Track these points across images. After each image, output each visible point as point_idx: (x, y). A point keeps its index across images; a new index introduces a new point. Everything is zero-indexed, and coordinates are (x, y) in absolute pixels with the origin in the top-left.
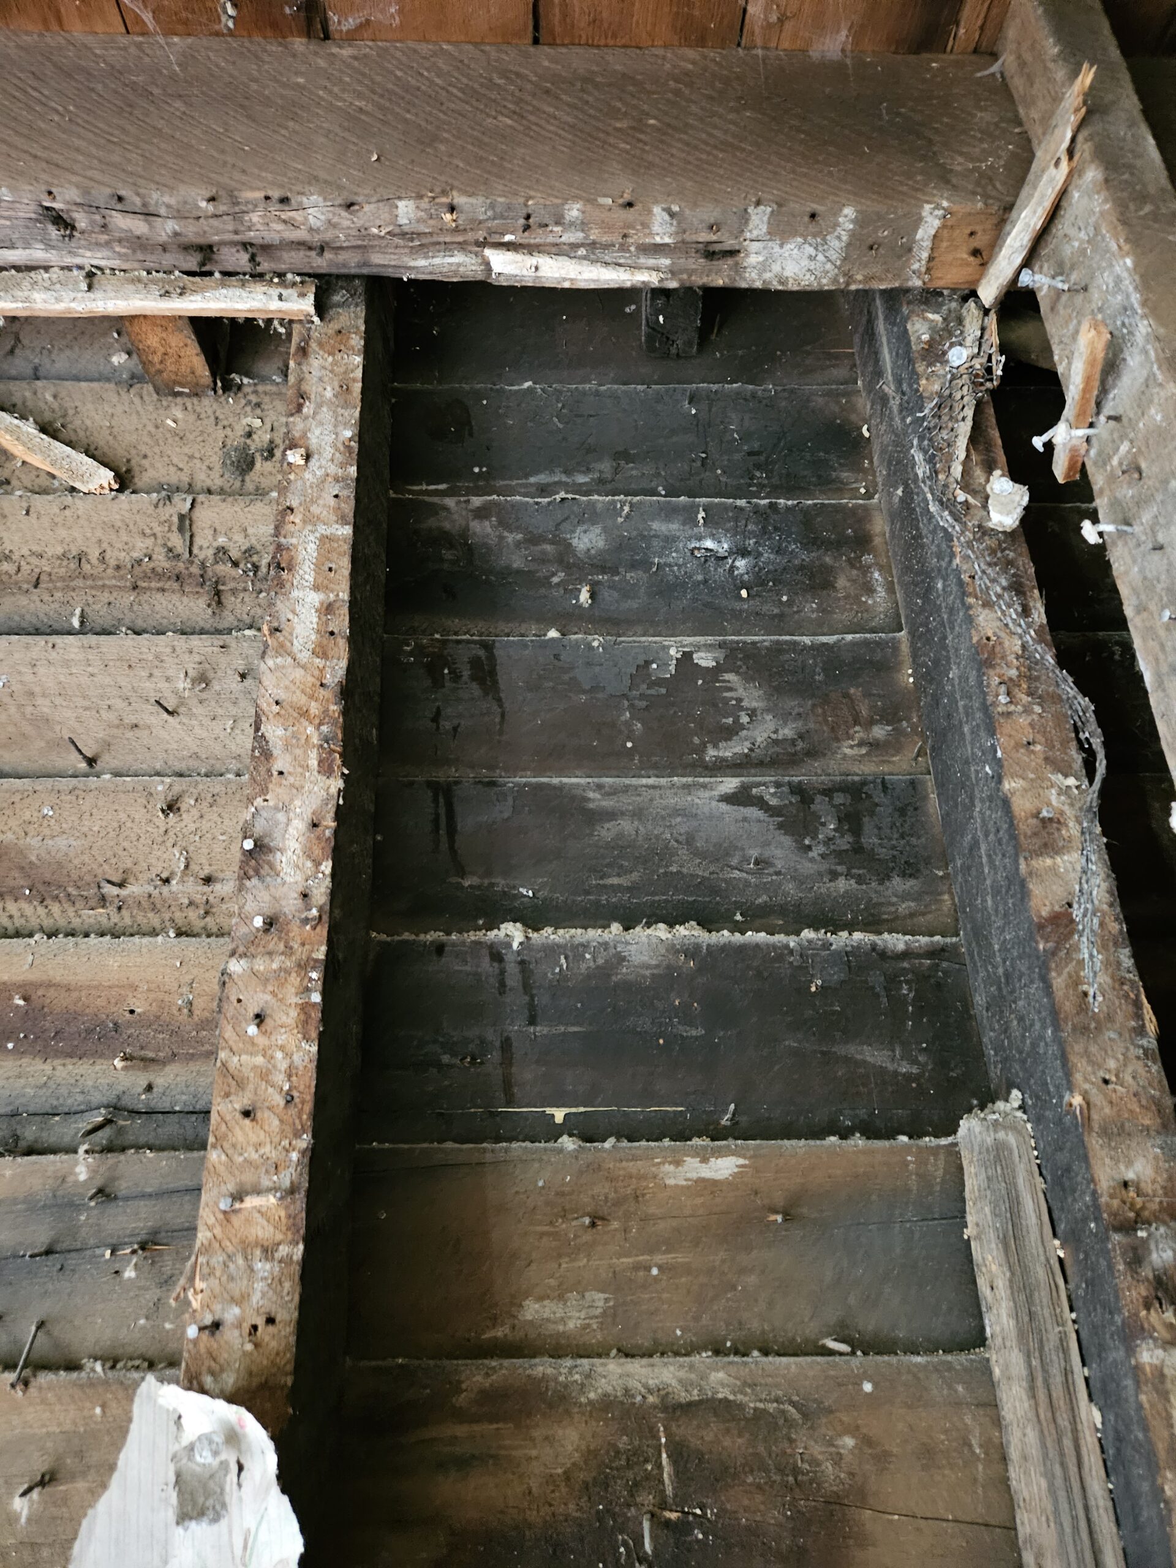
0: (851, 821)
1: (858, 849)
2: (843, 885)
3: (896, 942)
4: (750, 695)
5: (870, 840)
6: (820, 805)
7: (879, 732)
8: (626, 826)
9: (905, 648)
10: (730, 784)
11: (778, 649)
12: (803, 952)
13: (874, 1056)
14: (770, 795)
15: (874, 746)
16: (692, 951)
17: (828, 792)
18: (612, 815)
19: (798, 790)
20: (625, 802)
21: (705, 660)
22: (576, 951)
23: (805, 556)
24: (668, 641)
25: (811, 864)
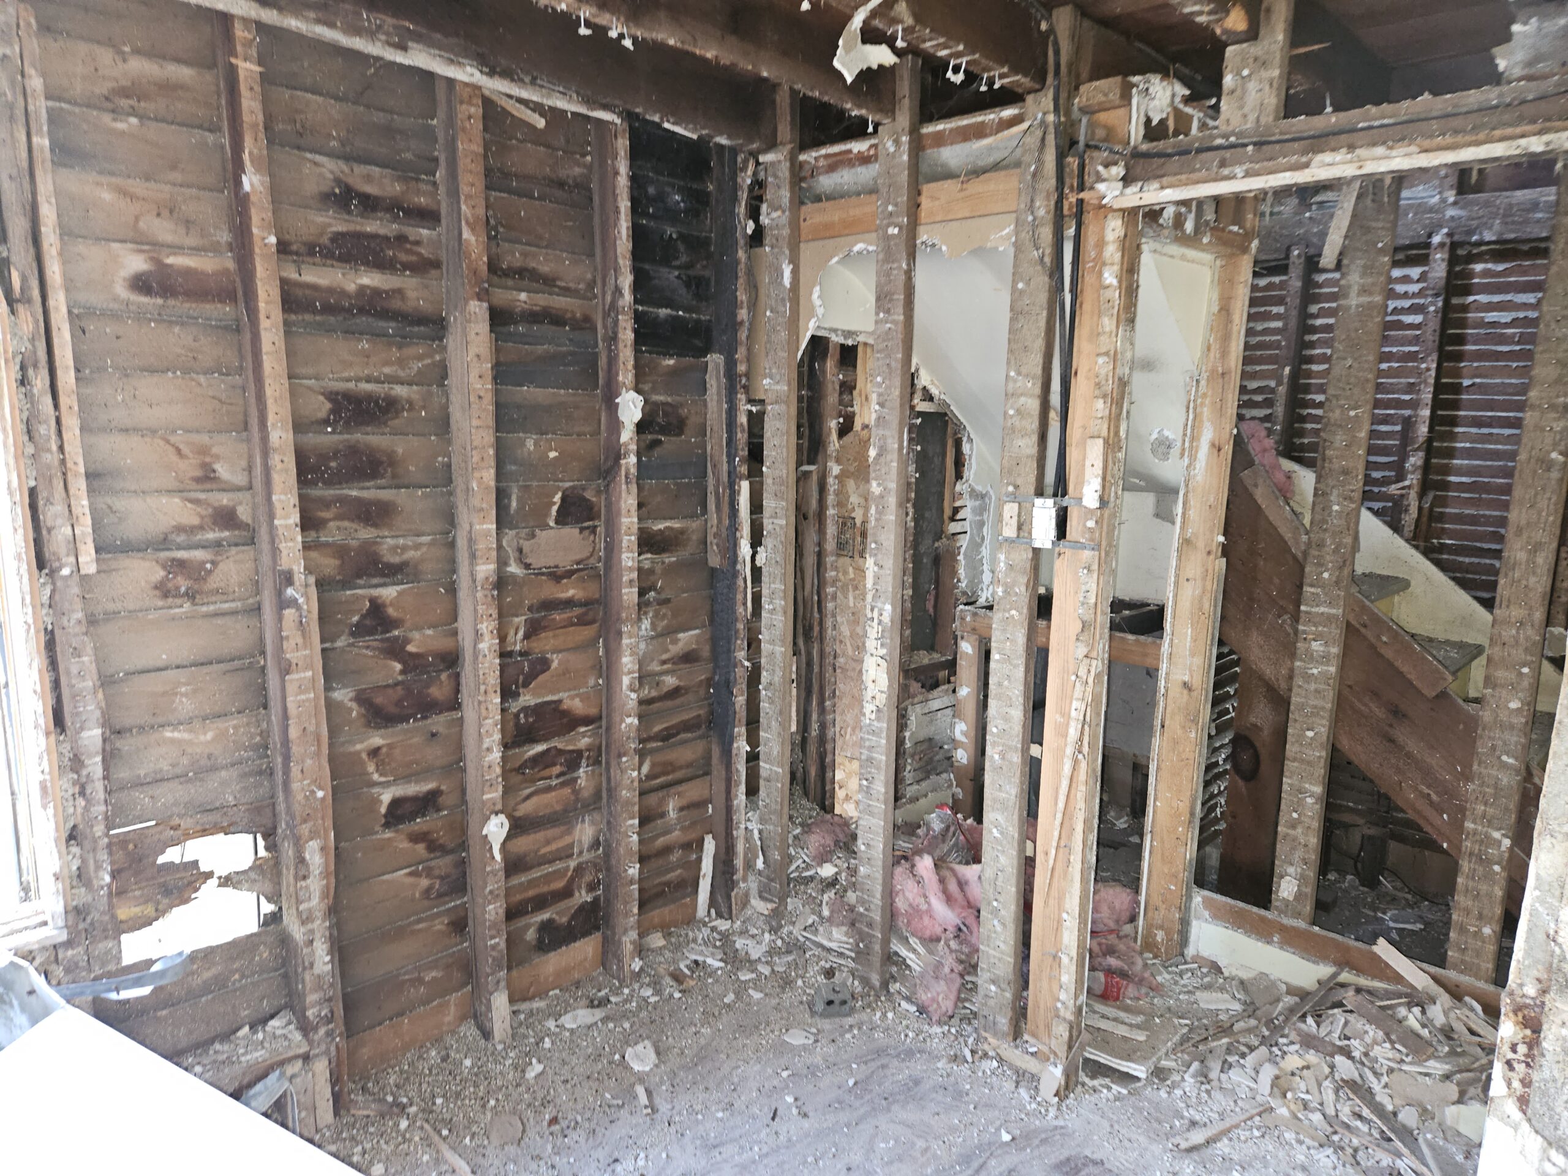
1: (698, 293)
2: (695, 302)
3: (703, 317)
5: (700, 292)
6: (692, 282)
7: (705, 263)
8: (658, 281)
9: (713, 240)
10: (676, 273)
11: (689, 235)
12: (689, 317)
13: (696, 341)
14: (683, 276)
15: (704, 266)
16: (671, 315)
17: (694, 278)
18: (655, 278)
20: (658, 275)
21: (674, 236)
22: (652, 313)
23: (695, 206)
24: (669, 228)
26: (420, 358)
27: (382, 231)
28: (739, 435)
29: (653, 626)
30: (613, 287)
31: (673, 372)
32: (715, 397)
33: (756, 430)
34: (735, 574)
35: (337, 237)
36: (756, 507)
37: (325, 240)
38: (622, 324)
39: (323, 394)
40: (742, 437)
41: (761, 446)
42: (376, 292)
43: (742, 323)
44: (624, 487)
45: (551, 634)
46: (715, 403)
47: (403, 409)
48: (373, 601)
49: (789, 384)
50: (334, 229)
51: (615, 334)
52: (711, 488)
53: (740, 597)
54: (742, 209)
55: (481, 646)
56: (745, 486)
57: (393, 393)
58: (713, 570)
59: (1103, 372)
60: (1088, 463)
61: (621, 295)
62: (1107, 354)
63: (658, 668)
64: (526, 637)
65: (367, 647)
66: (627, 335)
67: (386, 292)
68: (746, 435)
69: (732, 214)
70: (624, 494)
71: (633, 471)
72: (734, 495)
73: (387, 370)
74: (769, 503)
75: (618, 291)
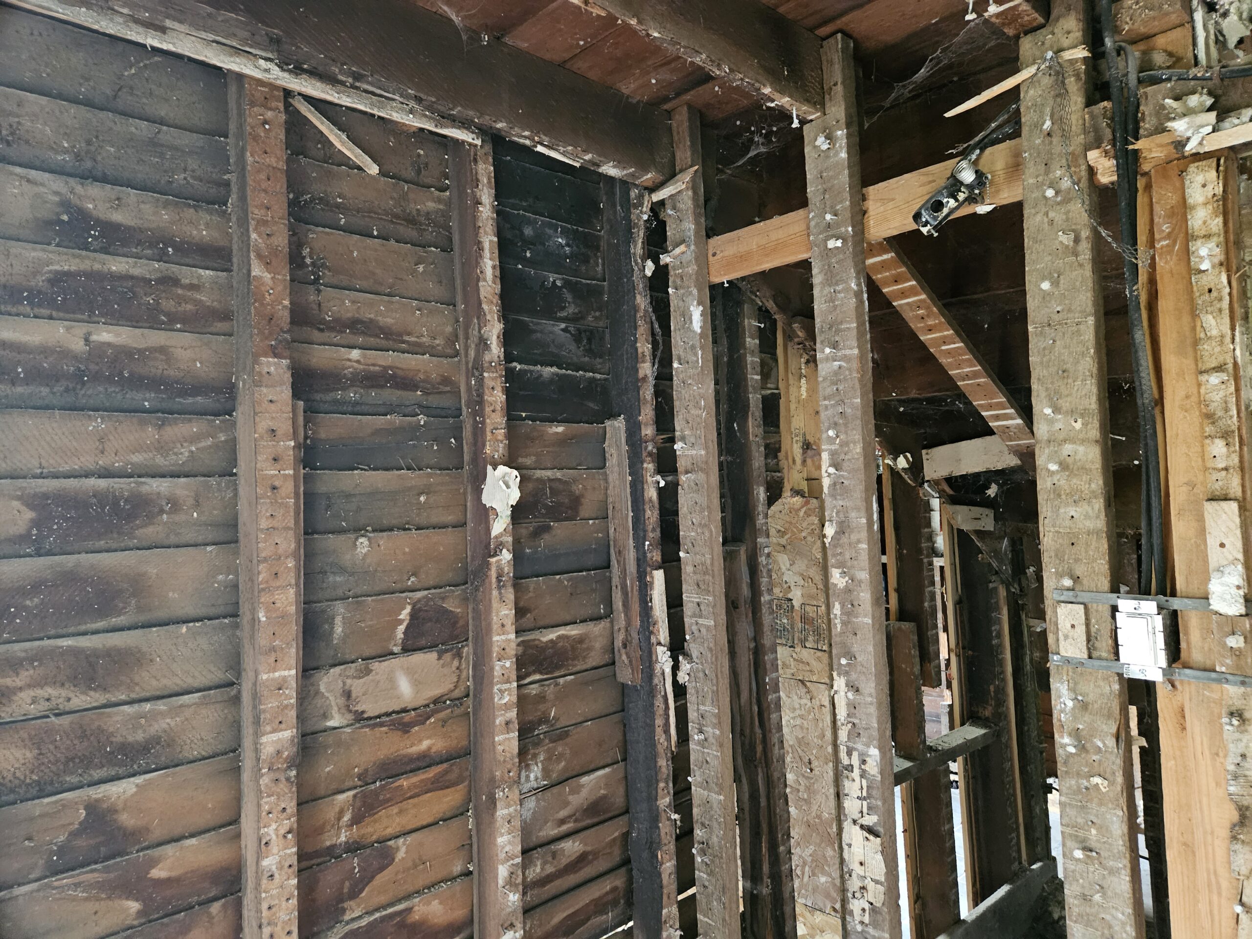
0: (589, 340)
1: (590, 349)
2: (587, 359)
3: (598, 376)
4: (569, 297)
5: (593, 347)
6: (583, 335)
7: (597, 314)
8: (539, 335)
9: (606, 289)
10: (563, 326)
11: (577, 283)
12: (581, 376)
13: (591, 405)
14: (572, 329)
15: (596, 318)
16: (557, 375)
17: (585, 331)
18: (535, 331)
19: (578, 330)
20: (539, 328)
21: (559, 283)
22: (531, 372)
23: (583, 250)
24: (550, 275)
25: (580, 352)
26: (194, 439)
27: (136, 272)
28: (648, 513)
29: (546, 772)
30: (476, 340)
31: (563, 441)
32: (616, 469)
33: (669, 505)
34: (652, 692)
35: (59, 279)
36: (674, 602)
37: (40, 282)
38: (489, 383)
39: (19, 498)
40: (652, 516)
41: (676, 527)
42: (125, 353)
43: (645, 378)
44: (495, 593)
45: (395, 810)
46: (616, 475)
47: (162, 511)
48: (92, 808)
49: (706, 448)
50: (57, 267)
51: (481, 395)
52: (616, 581)
53: (659, 722)
54: (638, 248)
55: (265, 863)
56: (659, 576)
57: (145, 489)
58: (623, 686)
59: (1217, 397)
60: (1212, 543)
61: (487, 347)
62: (1219, 369)
63: (555, 832)
64: (357, 820)
65: (77, 885)
66: (496, 397)
67: (141, 352)
68: (656, 513)
69: (628, 255)
70: (495, 604)
71: (509, 570)
72: (645, 588)
73: (137, 458)
74: (690, 597)
75: (483, 343)
